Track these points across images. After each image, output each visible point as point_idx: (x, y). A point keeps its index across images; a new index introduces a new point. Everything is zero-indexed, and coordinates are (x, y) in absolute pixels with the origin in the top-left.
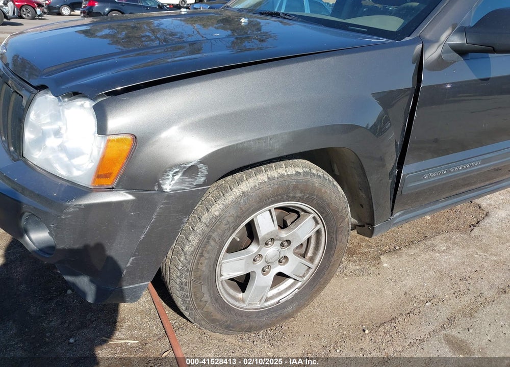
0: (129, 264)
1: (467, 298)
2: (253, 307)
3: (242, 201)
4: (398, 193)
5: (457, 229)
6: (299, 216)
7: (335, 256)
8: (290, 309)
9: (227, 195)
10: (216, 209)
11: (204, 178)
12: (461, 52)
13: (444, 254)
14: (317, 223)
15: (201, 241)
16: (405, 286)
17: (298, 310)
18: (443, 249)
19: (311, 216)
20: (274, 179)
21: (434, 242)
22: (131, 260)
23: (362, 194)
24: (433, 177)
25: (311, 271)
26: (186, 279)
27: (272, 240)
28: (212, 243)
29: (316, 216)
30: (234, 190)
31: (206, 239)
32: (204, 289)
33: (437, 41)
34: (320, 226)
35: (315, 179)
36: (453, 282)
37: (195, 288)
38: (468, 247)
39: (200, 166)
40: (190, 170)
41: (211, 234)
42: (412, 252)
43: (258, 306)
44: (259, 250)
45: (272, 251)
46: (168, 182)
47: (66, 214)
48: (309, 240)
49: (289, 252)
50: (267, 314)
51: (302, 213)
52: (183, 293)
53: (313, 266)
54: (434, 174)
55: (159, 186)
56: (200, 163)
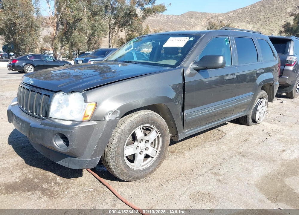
0: (95, 148)
1: (219, 160)
2: (138, 168)
3: (131, 124)
4: (185, 121)
5: (214, 140)
6: (150, 131)
7: (166, 146)
8: (152, 169)
9: (125, 122)
10: (122, 127)
11: (119, 115)
12: (198, 70)
13: (209, 148)
14: (157, 133)
15: (118, 139)
16: (195, 160)
17: (155, 170)
18: (209, 147)
19: (155, 130)
20: (141, 116)
21: (205, 145)
22: (96, 146)
23: (172, 122)
24: (197, 115)
25: (158, 153)
26: (114, 154)
27: (142, 140)
28: (122, 140)
29: (157, 130)
30: (128, 120)
31: (120, 139)
32: (120, 159)
33: (188, 67)
34: (158, 134)
35: (154, 116)
36: (213, 156)
37: (117, 158)
38: (218, 145)
39: (117, 111)
40: (114, 112)
41: (121, 136)
42: (196, 149)
43: (139, 168)
44: (138, 144)
45: (142, 145)
46: (107, 117)
47: (75, 130)
48: (155, 140)
49: (148, 145)
50: (143, 171)
51: (151, 130)
52: (113, 161)
53: (158, 151)
54: (197, 114)
55: (105, 118)
56: (117, 109)
